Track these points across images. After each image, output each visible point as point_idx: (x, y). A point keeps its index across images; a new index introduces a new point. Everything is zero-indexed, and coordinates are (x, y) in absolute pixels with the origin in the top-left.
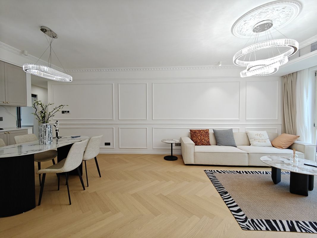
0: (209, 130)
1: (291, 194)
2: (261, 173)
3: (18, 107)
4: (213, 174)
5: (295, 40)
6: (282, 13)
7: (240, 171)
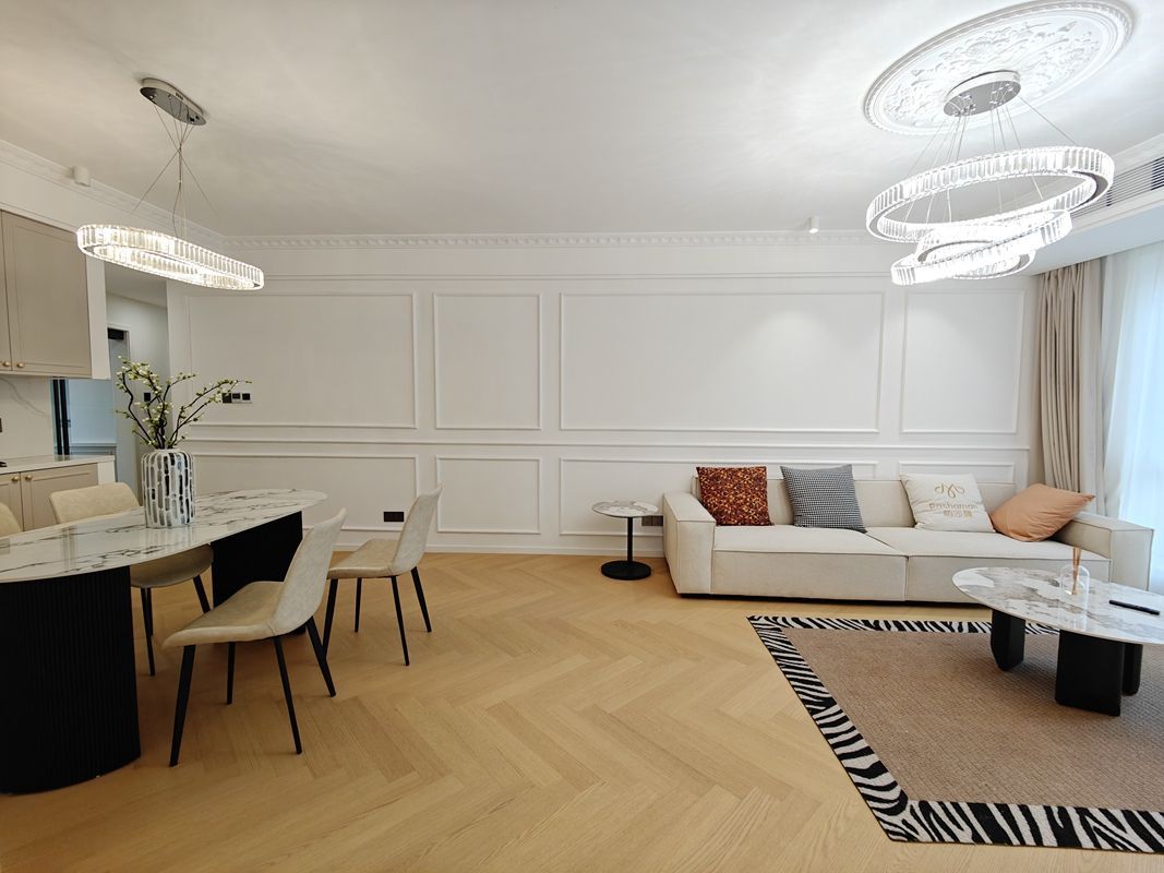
0: (765, 468)
1: (1060, 707)
2: (953, 630)
3: (55, 382)
4: (779, 630)
5: (1101, 153)
6: (1057, 46)
7: (877, 622)
